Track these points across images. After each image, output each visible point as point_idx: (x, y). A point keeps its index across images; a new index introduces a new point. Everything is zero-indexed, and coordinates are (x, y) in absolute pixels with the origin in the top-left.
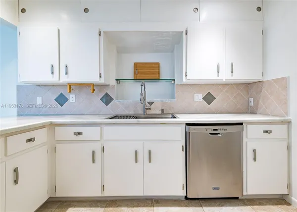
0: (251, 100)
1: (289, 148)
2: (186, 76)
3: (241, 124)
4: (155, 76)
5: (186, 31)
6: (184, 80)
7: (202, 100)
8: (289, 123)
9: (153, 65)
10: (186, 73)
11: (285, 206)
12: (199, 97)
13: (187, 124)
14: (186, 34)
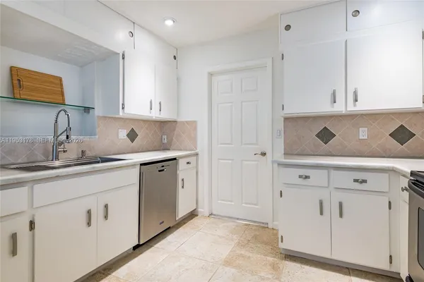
0: (165, 137)
1: (197, 173)
2: (123, 108)
3: (175, 159)
4: (59, 99)
5: (123, 55)
6: (121, 114)
7: (126, 137)
8: (197, 154)
9: (52, 80)
10: (123, 104)
11: (196, 217)
12: (123, 134)
13: (141, 165)
14: (123, 58)
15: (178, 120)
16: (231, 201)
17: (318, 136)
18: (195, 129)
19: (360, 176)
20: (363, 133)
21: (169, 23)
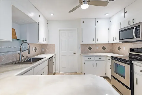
0: (43, 49)
5: (38, 23)
6: (38, 43)
12: (34, 49)
13: (48, 59)
15: (48, 44)
16: (66, 67)
17: (88, 48)
18: (55, 46)
19: (100, 57)
20: (97, 48)
21: (52, 15)
